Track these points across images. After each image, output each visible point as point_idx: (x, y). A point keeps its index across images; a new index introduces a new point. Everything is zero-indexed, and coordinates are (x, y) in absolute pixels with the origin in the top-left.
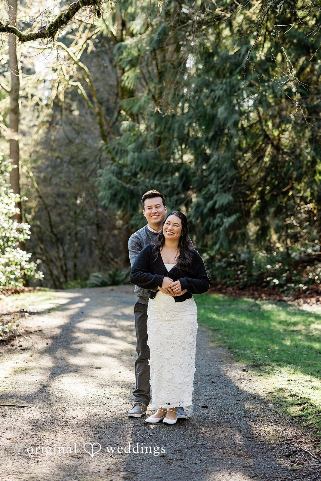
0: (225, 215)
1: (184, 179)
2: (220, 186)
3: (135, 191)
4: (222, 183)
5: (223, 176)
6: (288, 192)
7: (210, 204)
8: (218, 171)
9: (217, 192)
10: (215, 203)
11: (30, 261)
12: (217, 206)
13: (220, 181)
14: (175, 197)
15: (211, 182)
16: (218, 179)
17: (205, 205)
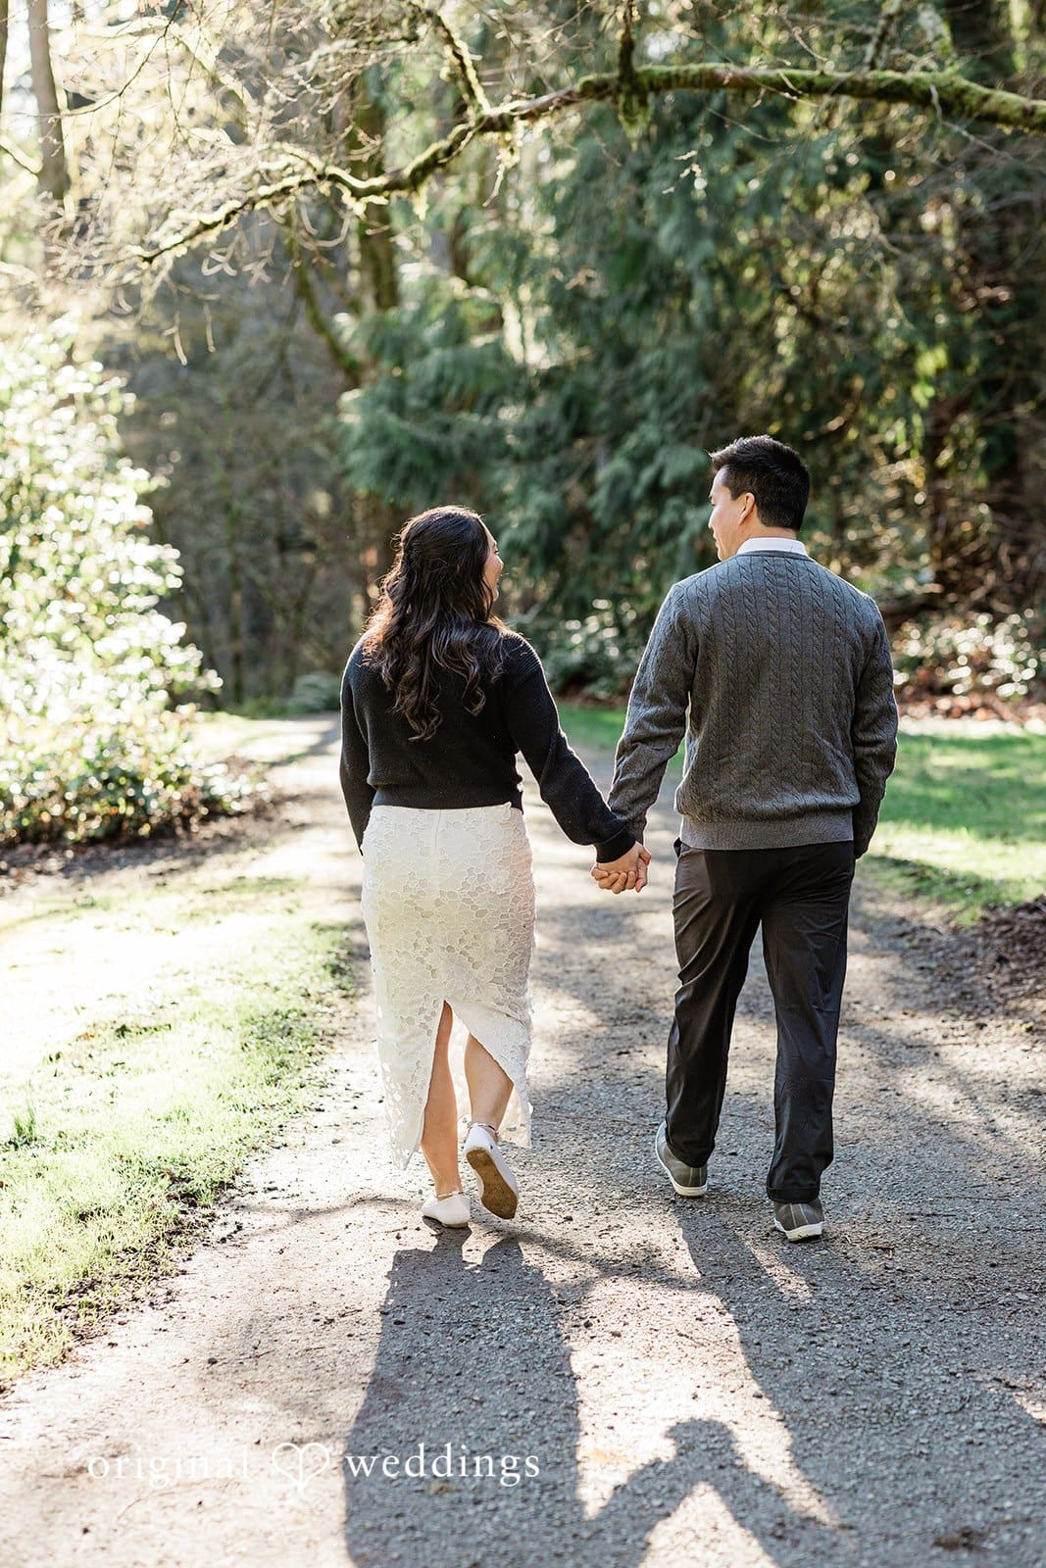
0: (688, 501)
1: (575, 411)
2: (670, 427)
3: (443, 449)
4: (673, 417)
5: (673, 399)
6: (841, 431)
7: (647, 475)
8: (661, 386)
9: (663, 443)
10: (660, 473)
11: (183, 643)
12: (666, 480)
13: (669, 412)
14: (551, 461)
15: (644, 417)
16: (663, 406)
17: (636, 479)
